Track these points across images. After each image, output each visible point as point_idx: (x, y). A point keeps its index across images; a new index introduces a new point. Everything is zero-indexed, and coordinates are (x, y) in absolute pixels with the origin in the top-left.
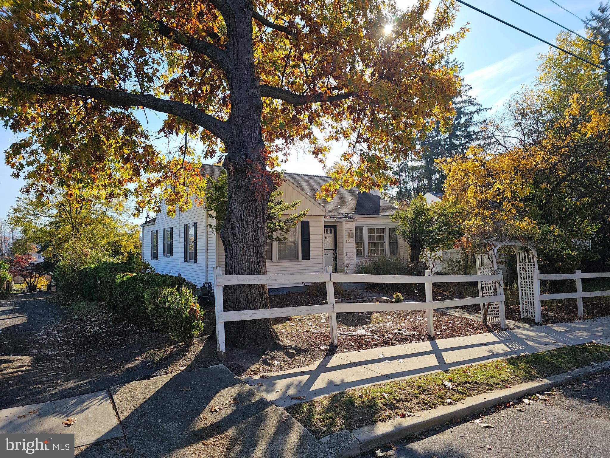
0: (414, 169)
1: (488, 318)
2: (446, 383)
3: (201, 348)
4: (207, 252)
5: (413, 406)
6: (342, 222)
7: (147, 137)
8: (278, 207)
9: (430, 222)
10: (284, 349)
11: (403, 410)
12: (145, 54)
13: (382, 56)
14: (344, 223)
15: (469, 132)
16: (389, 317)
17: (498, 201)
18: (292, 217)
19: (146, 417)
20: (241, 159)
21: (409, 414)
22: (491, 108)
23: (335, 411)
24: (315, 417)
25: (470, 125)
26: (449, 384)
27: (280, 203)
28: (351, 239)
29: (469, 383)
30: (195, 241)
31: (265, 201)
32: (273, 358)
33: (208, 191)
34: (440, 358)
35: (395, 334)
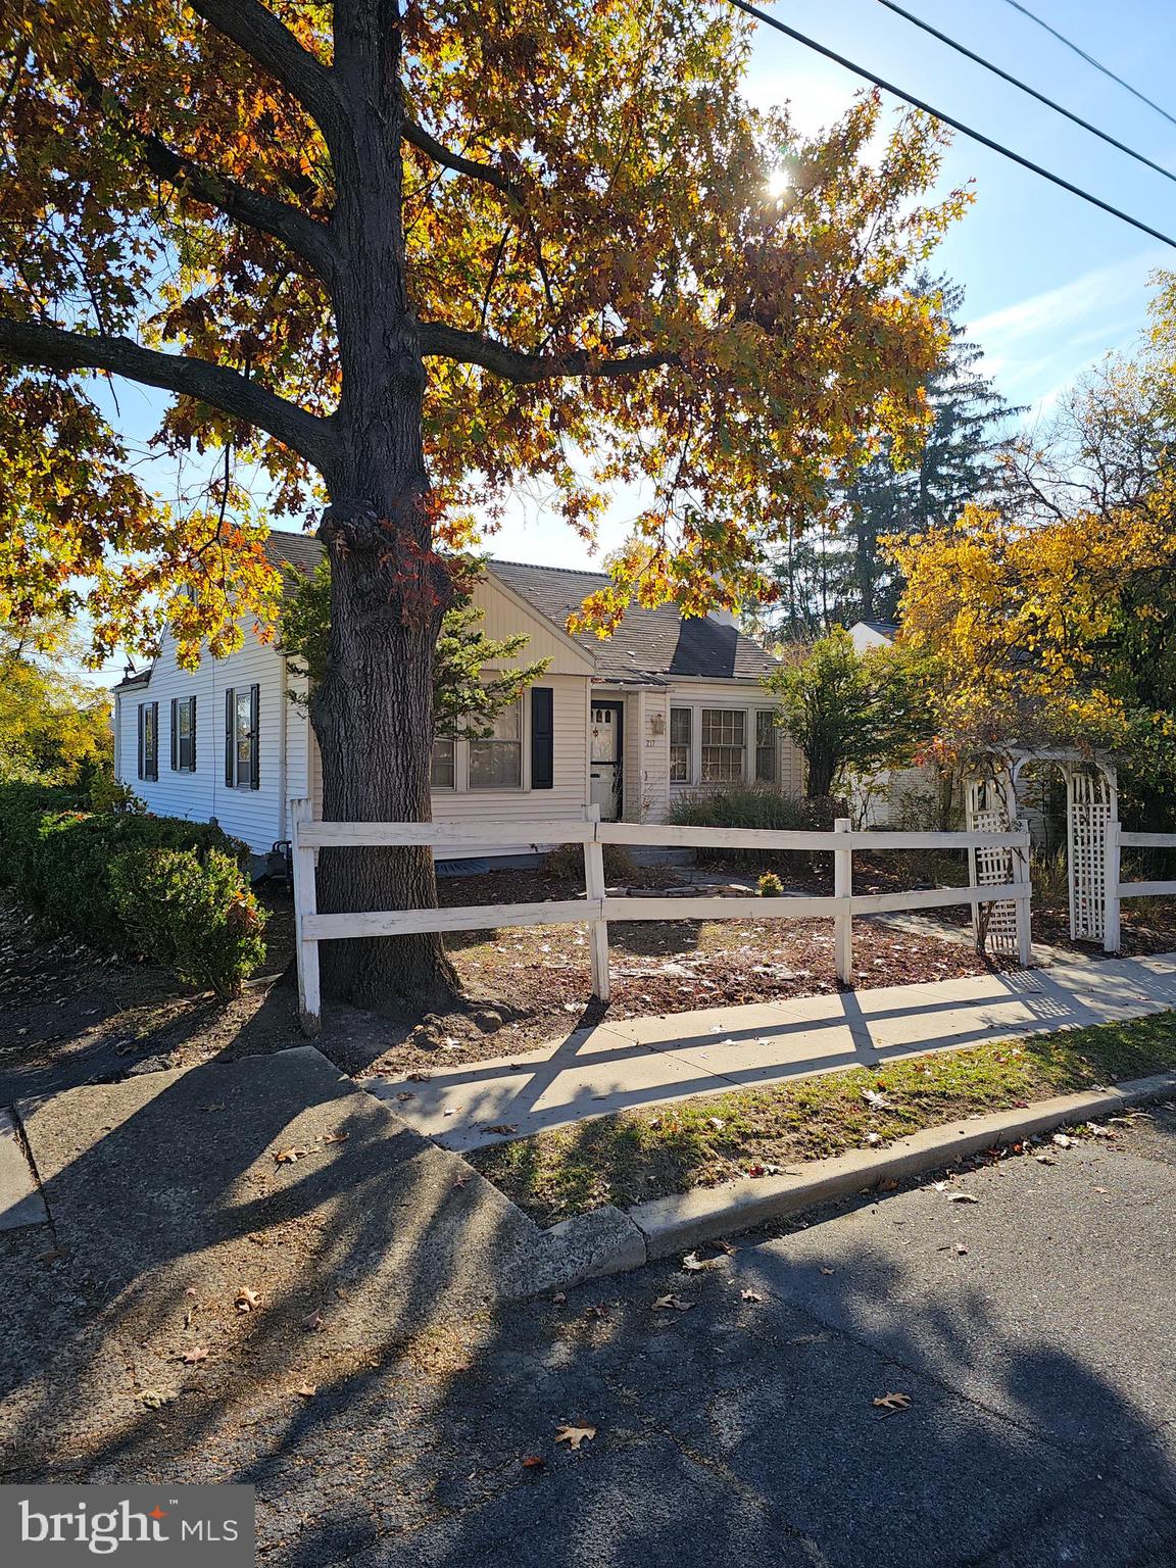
0: (828, 561)
1: (988, 940)
2: (870, 1095)
3: (259, 1005)
4: (284, 763)
5: (783, 1150)
6: (637, 693)
7: (119, 453)
8: (470, 649)
9: (860, 698)
10: (472, 1009)
11: (758, 1160)
12: (111, 227)
13: (747, 258)
14: (643, 695)
15: (971, 468)
16: (743, 935)
17: (1031, 648)
18: (506, 677)
19: (107, 1174)
20: (366, 521)
21: (772, 1168)
22: (1029, 408)
23: (590, 1161)
24: (538, 1176)
25: (975, 451)
26: (876, 1099)
27: (476, 640)
28: (659, 737)
29: (927, 1096)
30: (254, 734)
31: (428, 632)
32: (441, 1031)
33: (287, 603)
34: (861, 1036)
35: (756, 976)
